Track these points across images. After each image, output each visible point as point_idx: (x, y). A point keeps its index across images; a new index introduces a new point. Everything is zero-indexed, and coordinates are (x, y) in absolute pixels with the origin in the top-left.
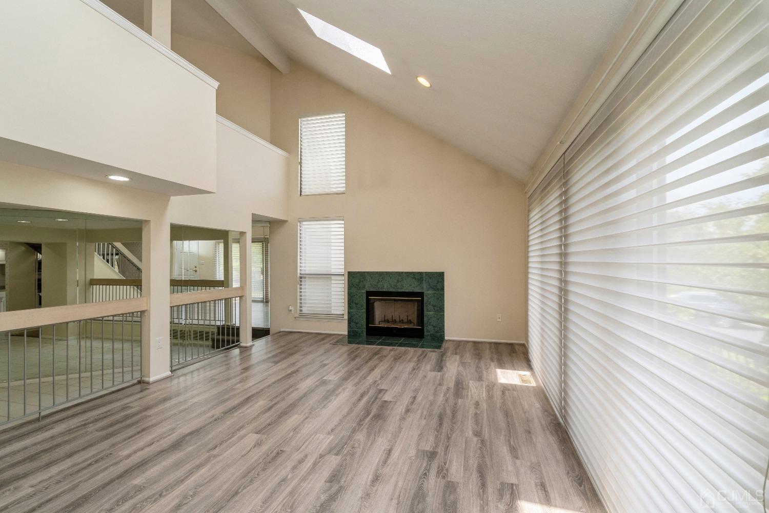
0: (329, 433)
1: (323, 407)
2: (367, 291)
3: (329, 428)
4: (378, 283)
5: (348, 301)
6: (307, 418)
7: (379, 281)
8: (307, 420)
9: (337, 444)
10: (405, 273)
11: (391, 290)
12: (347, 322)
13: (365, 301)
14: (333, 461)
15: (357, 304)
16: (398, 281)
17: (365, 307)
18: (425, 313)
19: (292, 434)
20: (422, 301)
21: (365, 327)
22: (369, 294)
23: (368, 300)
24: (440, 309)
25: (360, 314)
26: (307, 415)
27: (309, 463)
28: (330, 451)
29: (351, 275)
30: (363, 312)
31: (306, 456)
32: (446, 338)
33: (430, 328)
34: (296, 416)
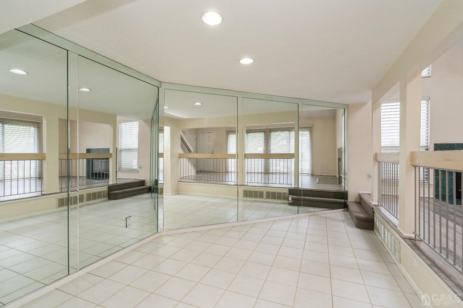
29: (438, 147)
30: (451, 179)
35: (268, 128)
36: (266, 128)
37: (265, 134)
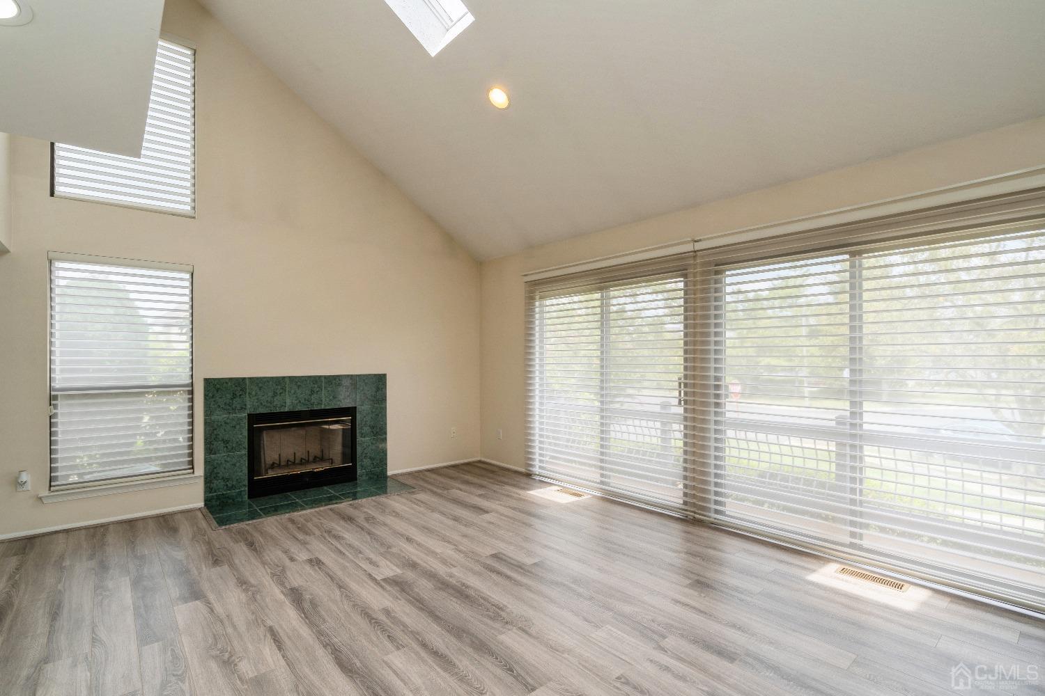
2: (248, 415)
4: (273, 397)
5: (206, 439)
7: (275, 394)
10: (325, 377)
11: (299, 408)
12: (202, 481)
13: (246, 433)
15: (226, 442)
16: (312, 392)
17: (246, 445)
18: (359, 439)
20: (353, 422)
21: (246, 482)
22: (254, 418)
23: (251, 431)
24: (379, 432)
25: (234, 461)
29: (213, 386)
30: (241, 456)
32: (389, 473)
33: (367, 462)
35: (698, 246)
36: (689, 247)
37: (686, 285)
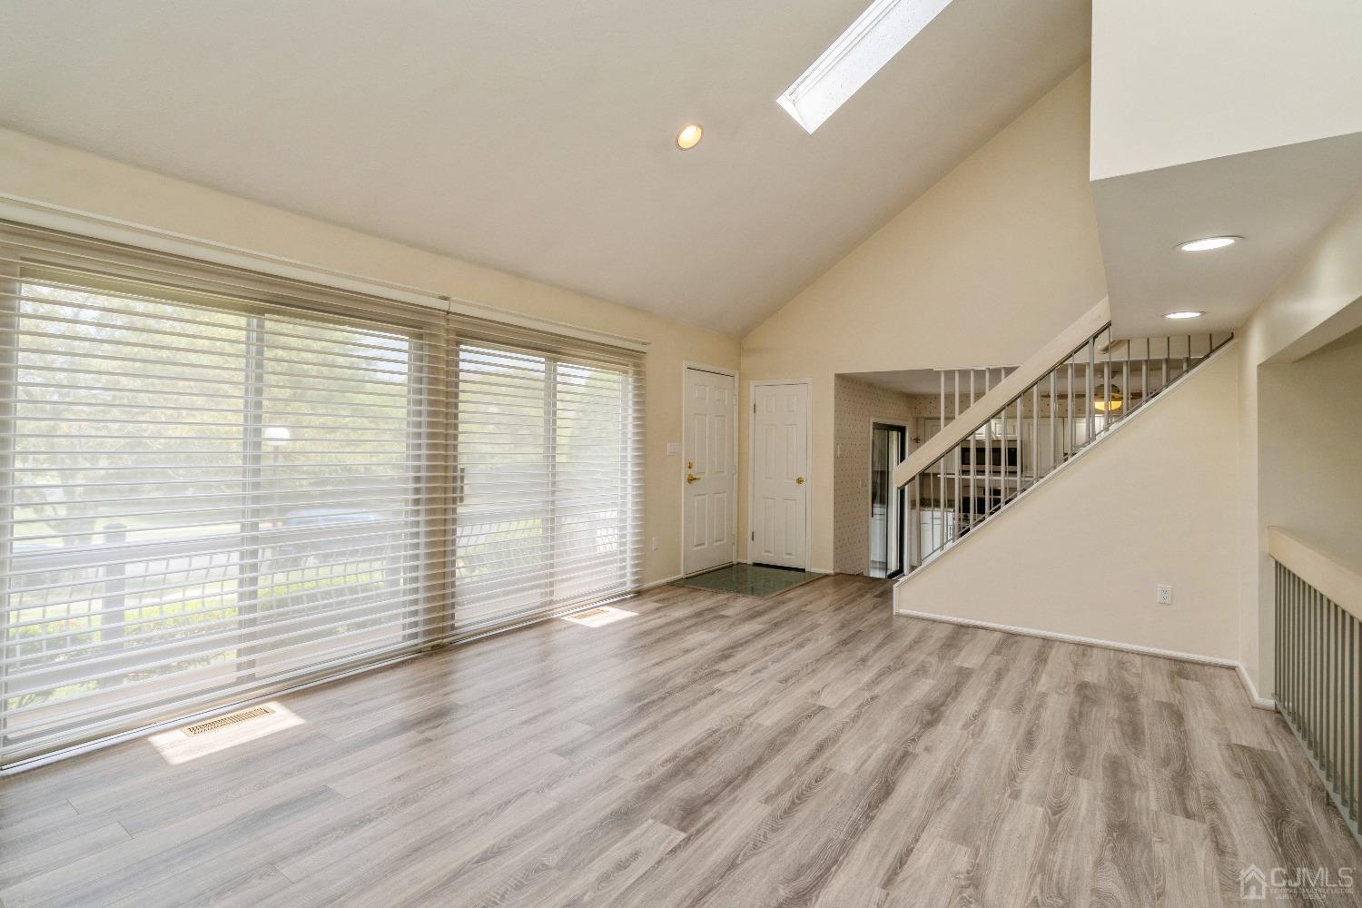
0: (719, 690)
1: (715, 732)
3: (716, 697)
6: (748, 717)
8: (748, 713)
9: (714, 678)
14: (723, 666)
19: (772, 698)
26: (747, 722)
27: (749, 669)
28: (724, 674)
31: (752, 674)
34: (768, 723)
